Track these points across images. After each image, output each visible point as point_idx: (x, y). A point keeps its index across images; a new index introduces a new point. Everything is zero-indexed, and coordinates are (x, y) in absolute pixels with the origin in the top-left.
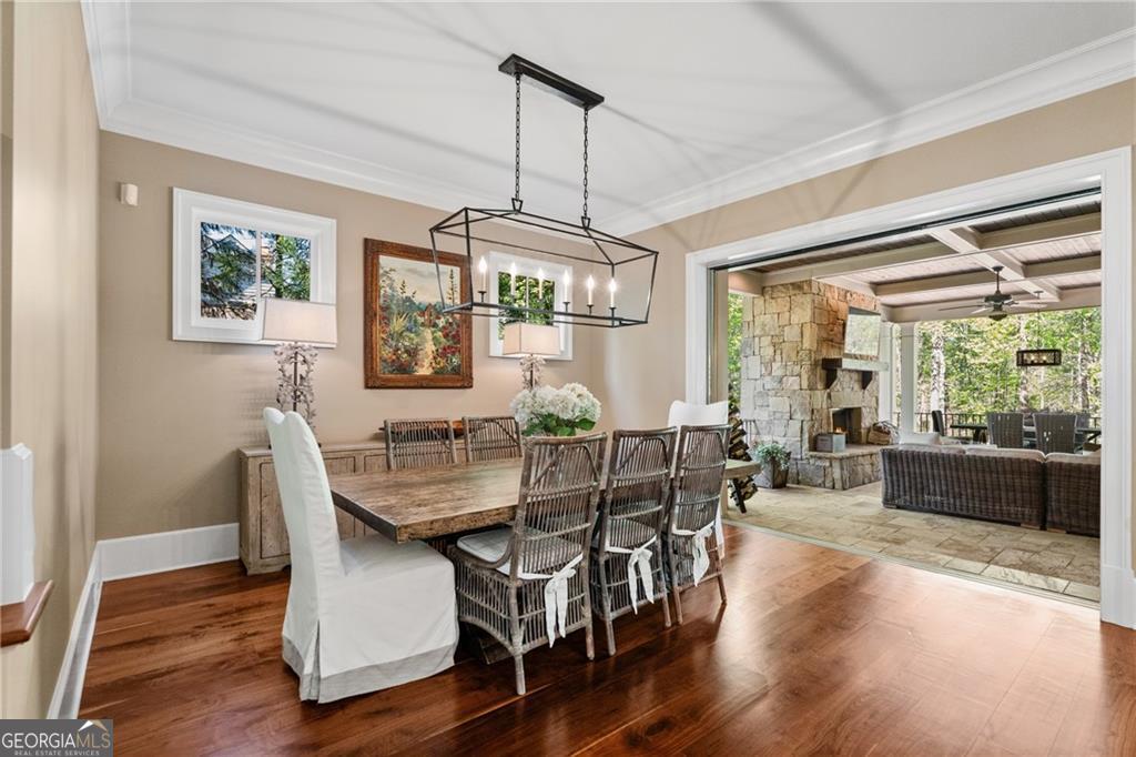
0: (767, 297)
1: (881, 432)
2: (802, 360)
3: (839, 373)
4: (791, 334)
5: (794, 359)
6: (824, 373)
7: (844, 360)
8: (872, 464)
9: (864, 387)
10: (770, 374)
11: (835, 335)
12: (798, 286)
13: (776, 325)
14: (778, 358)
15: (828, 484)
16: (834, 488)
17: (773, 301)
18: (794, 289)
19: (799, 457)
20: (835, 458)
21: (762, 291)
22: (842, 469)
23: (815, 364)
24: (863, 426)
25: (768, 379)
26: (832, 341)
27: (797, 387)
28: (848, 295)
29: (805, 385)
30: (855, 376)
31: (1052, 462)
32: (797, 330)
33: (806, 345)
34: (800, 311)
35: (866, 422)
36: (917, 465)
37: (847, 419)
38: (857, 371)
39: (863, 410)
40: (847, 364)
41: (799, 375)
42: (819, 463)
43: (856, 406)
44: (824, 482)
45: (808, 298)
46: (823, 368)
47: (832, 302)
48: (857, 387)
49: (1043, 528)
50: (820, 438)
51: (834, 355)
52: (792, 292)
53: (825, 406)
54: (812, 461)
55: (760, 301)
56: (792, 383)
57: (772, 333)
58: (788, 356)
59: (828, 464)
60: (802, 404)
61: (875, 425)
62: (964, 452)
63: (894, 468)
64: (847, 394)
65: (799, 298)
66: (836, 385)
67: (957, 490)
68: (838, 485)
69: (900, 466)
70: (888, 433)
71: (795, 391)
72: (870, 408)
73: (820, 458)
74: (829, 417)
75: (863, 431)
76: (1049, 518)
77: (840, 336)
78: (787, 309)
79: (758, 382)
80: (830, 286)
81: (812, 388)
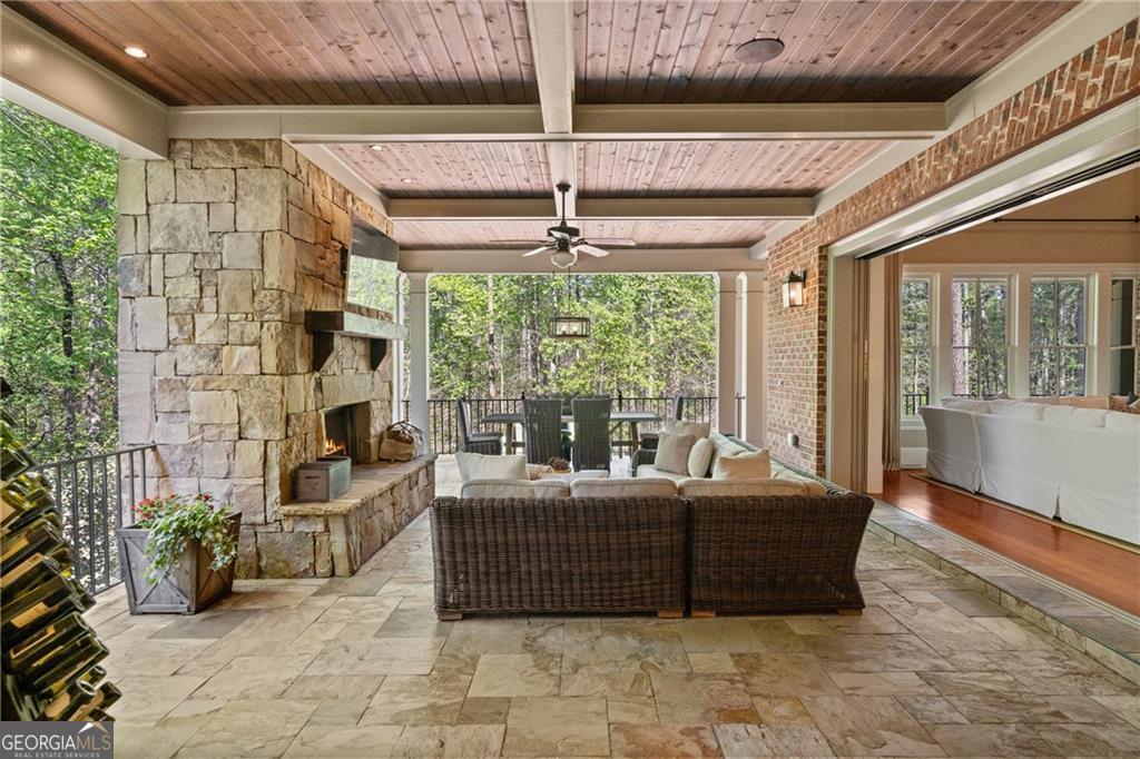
0: (180, 163)
1: (400, 440)
2: (263, 312)
3: (338, 341)
4: (239, 252)
5: (246, 306)
6: (308, 340)
7: (347, 315)
8: (393, 504)
9: (374, 366)
10: (191, 340)
11: (328, 268)
12: (251, 149)
13: (204, 230)
14: (209, 303)
15: (323, 568)
16: (333, 574)
17: (196, 175)
18: (243, 153)
19: (260, 518)
20: (336, 515)
21: (169, 148)
22: (348, 533)
23: (290, 322)
24: (373, 431)
25: (186, 349)
26: (322, 278)
27: (252, 369)
28: (349, 198)
29: (271, 363)
30: (361, 347)
31: (698, 499)
32: (250, 245)
33: (272, 278)
34: (257, 204)
35: (377, 427)
36: (500, 529)
37: (347, 423)
38: (364, 339)
39: (372, 403)
40: (352, 323)
41: (258, 343)
42: (303, 527)
43: (363, 400)
44: (313, 566)
45: (275, 179)
46: (308, 331)
47: (323, 203)
48: (363, 365)
49: (687, 614)
50: (303, 473)
51: (326, 305)
52: (239, 161)
53: (311, 407)
54: (287, 526)
55: (162, 173)
56: (241, 359)
57: (195, 247)
58: (233, 301)
59: (320, 527)
60: (264, 406)
61: (390, 428)
62: (568, 491)
63: (458, 540)
64: (347, 379)
65: (255, 176)
66: (331, 364)
67: (565, 567)
68: (342, 567)
69: (468, 532)
70: (410, 441)
71: (248, 378)
72: (382, 400)
73: (304, 517)
74: (319, 427)
75: (373, 441)
76: (695, 596)
77: (335, 271)
78: (227, 195)
79: (163, 357)
80: (319, 169)
81: (285, 371)
